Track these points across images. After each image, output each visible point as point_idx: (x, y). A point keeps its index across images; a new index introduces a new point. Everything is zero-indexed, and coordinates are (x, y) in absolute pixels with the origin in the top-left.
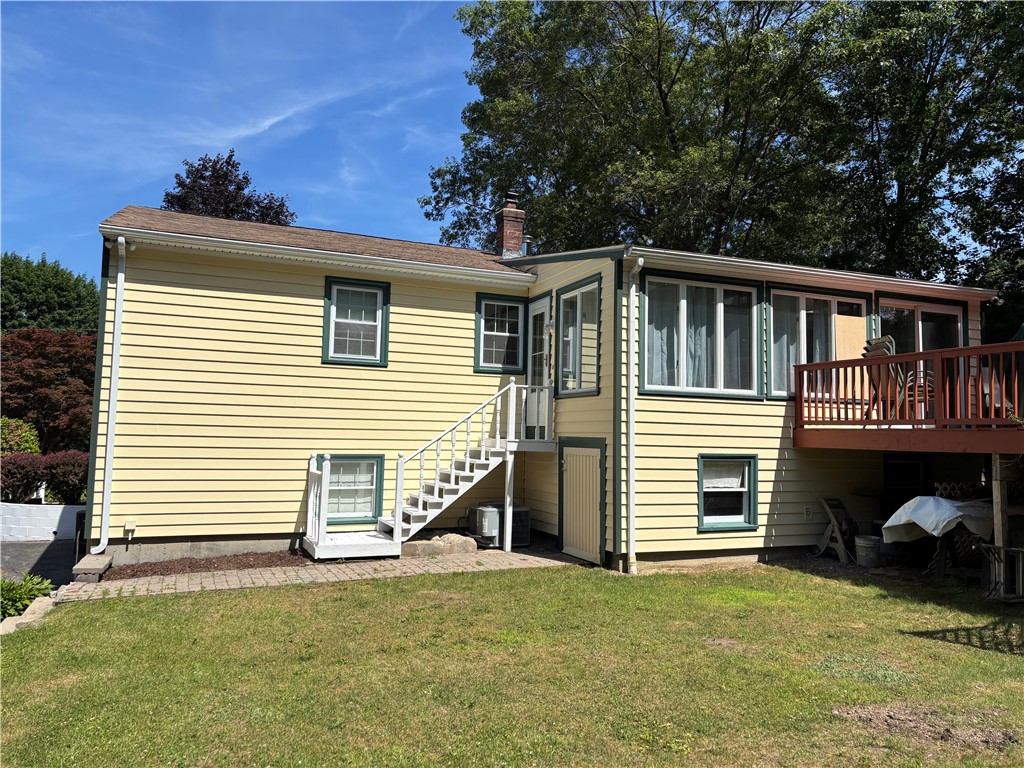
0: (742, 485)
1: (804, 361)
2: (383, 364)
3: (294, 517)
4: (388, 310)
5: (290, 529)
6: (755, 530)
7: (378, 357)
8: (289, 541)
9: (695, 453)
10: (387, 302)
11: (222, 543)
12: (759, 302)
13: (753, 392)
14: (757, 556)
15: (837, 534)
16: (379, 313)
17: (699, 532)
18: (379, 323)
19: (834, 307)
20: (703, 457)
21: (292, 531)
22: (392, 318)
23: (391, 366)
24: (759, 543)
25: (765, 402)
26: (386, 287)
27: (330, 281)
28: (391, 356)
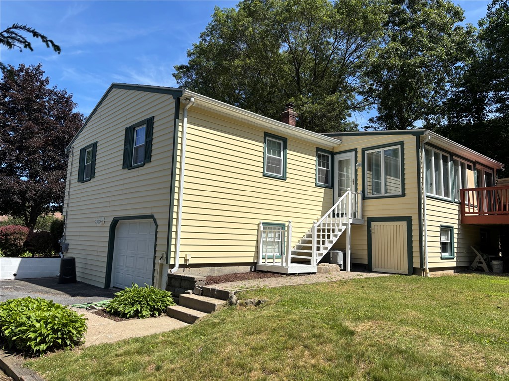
0: (448, 239)
1: (461, 188)
2: (284, 178)
3: (252, 254)
4: (286, 152)
5: (251, 260)
6: (453, 259)
7: (282, 175)
8: (249, 267)
9: (439, 224)
10: (285, 148)
11: (223, 268)
12: (451, 161)
13: (450, 199)
14: (453, 271)
15: (482, 260)
16: (282, 153)
17: (442, 259)
18: (282, 158)
19: (466, 166)
20: (442, 226)
21: (252, 261)
22: (288, 156)
23: (288, 180)
24: (454, 265)
25: (454, 204)
26: (285, 140)
27: (267, 135)
28: (288, 175)
